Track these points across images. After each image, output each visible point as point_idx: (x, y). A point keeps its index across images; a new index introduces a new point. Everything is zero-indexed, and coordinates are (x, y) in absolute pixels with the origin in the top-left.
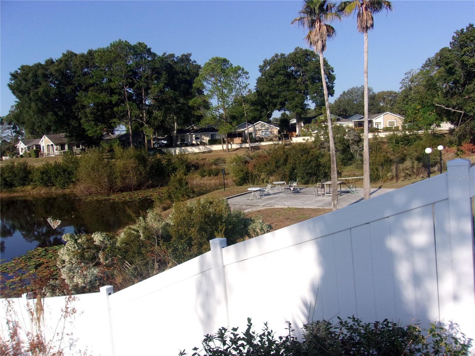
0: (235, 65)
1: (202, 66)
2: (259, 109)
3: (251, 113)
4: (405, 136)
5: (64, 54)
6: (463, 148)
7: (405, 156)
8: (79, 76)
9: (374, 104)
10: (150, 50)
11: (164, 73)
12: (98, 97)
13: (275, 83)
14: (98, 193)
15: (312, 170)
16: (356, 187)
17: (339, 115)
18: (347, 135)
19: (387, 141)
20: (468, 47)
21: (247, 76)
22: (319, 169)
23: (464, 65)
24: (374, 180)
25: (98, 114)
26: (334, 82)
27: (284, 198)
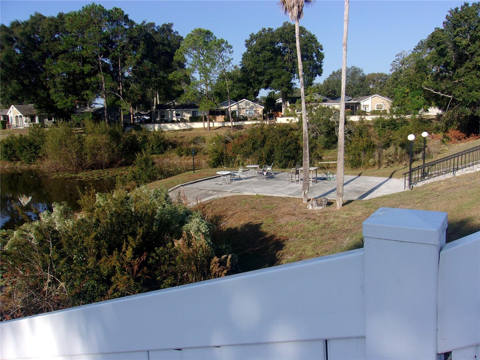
0: (219, 38)
1: (184, 38)
2: (246, 86)
3: (237, 91)
4: (392, 120)
5: (31, 17)
6: (449, 135)
7: (391, 141)
8: (47, 42)
9: (364, 86)
10: (128, 17)
11: (142, 42)
12: (69, 66)
13: (261, 59)
14: (65, 170)
15: (290, 153)
16: (333, 174)
17: (328, 96)
18: (332, 117)
19: (373, 125)
20: (461, 27)
21: (231, 50)
22: (298, 152)
23: (456, 46)
24: (355, 166)
25: (69, 85)
26: (323, 61)
27: (255, 183)
